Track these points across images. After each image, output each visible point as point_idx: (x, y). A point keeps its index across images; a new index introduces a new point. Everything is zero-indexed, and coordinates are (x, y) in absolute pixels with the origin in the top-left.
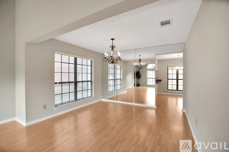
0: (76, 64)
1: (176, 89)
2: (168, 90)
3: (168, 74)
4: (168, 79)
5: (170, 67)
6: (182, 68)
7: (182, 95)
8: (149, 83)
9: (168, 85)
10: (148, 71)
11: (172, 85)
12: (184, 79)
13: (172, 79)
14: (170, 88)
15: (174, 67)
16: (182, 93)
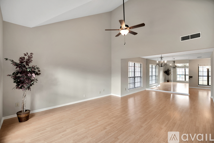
0: (134, 67)
1: (207, 84)
2: (199, 85)
3: (199, 72)
4: (199, 76)
5: (201, 66)
6: (210, 67)
7: (210, 89)
8: (178, 79)
9: (199, 81)
10: (177, 69)
11: (203, 81)
12: (212, 76)
13: (203, 76)
14: (201, 83)
15: (205, 66)
16: (210, 88)
